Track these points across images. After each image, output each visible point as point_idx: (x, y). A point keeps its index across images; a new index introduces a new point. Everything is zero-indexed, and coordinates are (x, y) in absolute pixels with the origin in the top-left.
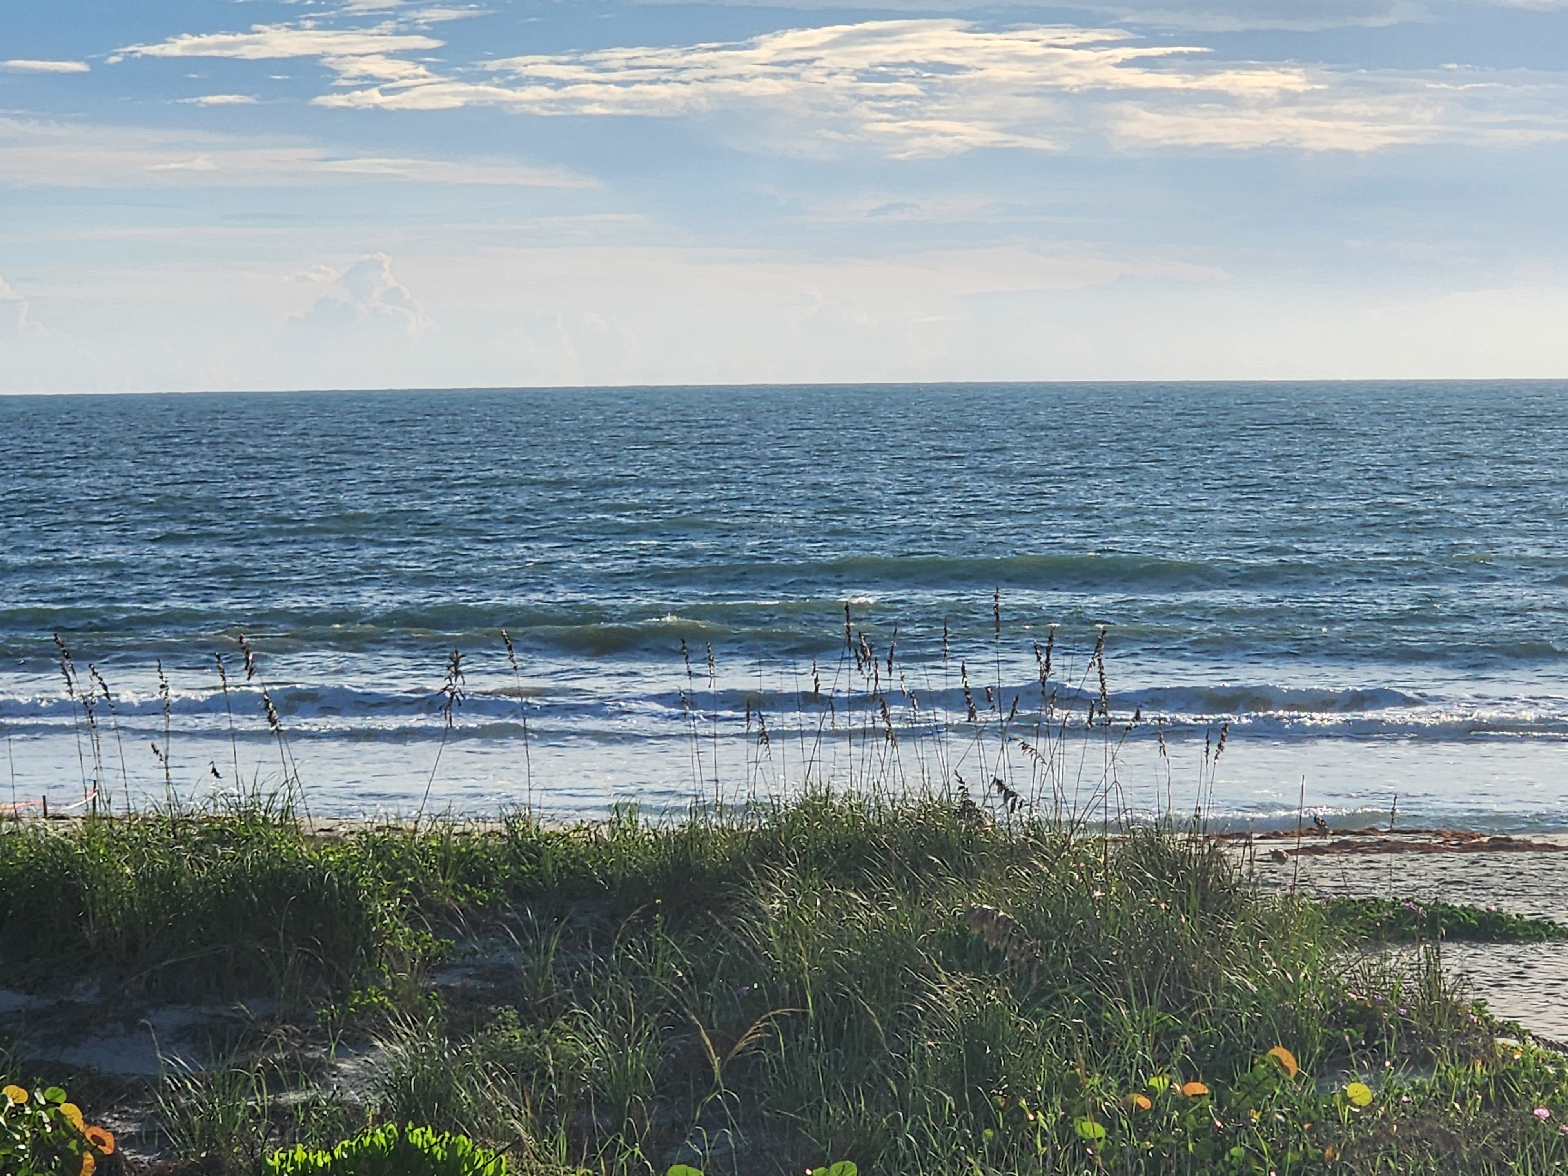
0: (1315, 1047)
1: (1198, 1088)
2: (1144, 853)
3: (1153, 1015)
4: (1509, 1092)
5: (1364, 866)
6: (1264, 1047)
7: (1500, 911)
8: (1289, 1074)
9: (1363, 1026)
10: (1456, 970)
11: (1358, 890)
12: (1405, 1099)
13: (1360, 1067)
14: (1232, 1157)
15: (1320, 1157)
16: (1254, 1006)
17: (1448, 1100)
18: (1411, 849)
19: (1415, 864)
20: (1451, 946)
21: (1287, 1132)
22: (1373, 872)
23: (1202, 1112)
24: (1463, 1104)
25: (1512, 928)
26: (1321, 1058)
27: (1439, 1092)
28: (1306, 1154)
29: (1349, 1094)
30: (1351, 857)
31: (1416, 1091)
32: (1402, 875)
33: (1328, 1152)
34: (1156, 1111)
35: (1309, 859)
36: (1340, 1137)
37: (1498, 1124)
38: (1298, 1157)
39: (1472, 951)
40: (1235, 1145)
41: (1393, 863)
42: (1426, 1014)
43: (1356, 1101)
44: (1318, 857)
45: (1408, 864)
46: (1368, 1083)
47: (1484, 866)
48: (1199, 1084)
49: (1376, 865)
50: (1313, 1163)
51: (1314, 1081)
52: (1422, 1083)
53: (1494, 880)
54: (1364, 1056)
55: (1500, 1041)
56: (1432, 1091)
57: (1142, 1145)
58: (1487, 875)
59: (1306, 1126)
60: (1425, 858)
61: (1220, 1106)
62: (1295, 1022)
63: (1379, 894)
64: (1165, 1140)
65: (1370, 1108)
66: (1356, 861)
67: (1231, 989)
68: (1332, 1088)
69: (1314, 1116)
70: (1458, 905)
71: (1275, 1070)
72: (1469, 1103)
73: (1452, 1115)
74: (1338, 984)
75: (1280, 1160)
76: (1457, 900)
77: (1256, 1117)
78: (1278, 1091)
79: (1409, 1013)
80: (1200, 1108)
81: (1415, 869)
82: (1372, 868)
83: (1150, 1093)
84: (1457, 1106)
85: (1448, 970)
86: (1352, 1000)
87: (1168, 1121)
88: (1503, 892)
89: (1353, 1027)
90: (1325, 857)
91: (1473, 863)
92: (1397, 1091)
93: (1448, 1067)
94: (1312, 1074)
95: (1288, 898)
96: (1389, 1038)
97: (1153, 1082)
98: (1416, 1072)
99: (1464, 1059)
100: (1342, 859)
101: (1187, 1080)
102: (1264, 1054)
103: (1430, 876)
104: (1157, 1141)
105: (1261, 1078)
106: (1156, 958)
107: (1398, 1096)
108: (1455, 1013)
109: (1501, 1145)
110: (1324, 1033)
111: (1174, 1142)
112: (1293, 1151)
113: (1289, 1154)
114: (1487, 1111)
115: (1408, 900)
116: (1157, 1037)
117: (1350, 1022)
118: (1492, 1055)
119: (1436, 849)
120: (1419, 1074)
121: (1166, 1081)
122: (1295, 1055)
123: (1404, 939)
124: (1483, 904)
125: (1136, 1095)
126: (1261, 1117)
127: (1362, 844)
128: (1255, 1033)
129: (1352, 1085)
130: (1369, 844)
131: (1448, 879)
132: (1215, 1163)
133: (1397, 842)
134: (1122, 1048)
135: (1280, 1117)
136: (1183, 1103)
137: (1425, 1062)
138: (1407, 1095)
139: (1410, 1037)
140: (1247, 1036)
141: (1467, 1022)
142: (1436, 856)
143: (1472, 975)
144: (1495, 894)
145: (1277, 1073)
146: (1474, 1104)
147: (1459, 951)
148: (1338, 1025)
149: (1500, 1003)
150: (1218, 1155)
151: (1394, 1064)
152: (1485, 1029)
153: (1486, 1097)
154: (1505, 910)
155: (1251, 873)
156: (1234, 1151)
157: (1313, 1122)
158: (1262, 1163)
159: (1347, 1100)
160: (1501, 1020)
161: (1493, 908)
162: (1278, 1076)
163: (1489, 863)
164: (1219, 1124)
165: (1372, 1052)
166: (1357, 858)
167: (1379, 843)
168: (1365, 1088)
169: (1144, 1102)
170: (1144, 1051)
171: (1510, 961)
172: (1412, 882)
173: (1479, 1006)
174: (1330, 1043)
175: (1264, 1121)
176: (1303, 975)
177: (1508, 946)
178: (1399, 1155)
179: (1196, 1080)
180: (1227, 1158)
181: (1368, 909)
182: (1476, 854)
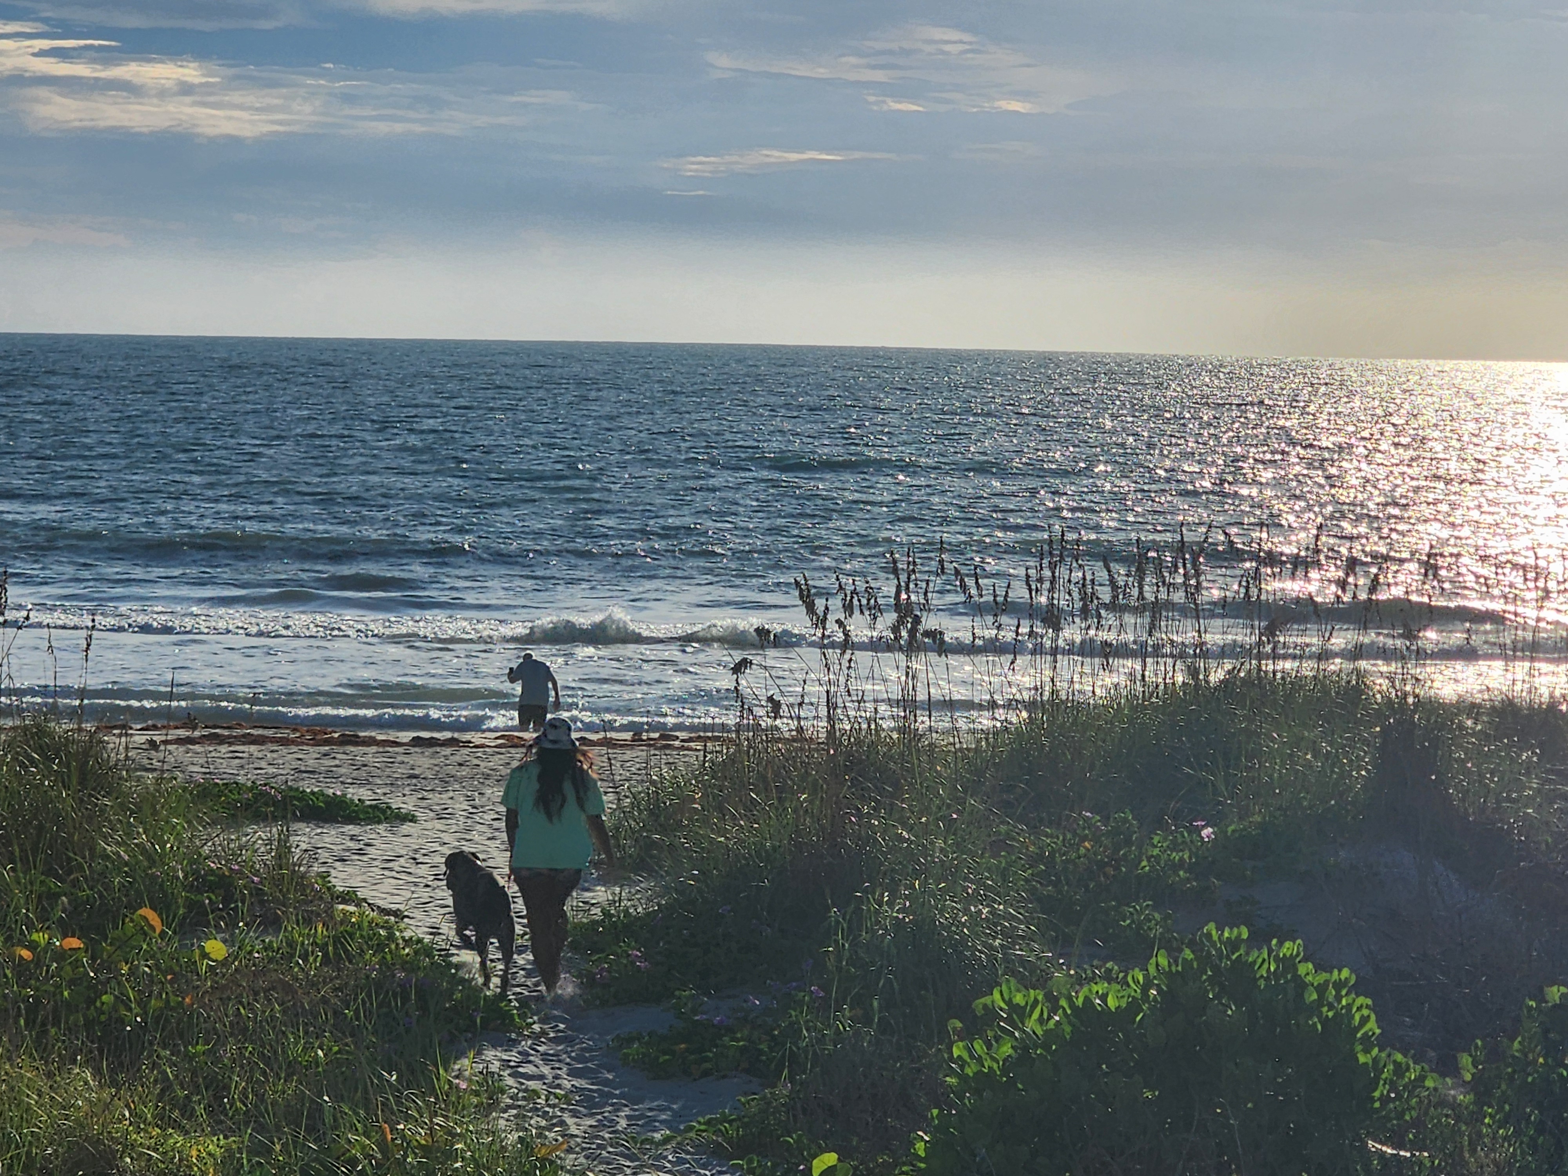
0: (178, 907)
1: (74, 943)
2: (32, 738)
3: (36, 878)
4: (346, 951)
5: (230, 755)
6: (134, 907)
7: (345, 795)
8: (154, 931)
9: (222, 891)
10: (304, 846)
11: (225, 776)
12: (256, 955)
13: (217, 927)
14: (103, 1003)
15: (180, 1004)
16: (126, 872)
17: (292, 956)
18: (272, 742)
19: (275, 755)
20: (302, 825)
21: (152, 982)
22: (237, 761)
23: (77, 963)
24: (306, 961)
25: (354, 811)
26: (184, 918)
27: (285, 949)
28: (168, 1001)
29: (207, 950)
30: (219, 748)
31: (266, 949)
32: (263, 764)
33: (187, 1000)
34: (38, 962)
35: (182, 749)
36: (198, 987)
37: (336, 978)
38: (160, 1004)
39: (319, 831)
40: (106, 993)
41: (256, 753)
42: (277, 882)
43: (212, 956)
44: (191, 747)
45: (269, 755)
46: (224, 941)
47: (334, 758)
48: (75, 939)
49: (240, 755)
50: (172, 1009)
51: (177, 938)
52: (271, 942)
53: (343, 771)
54: (222, 918)
55: (341, 907)
56: (279, 949)
57: (24, 992)
58: (336, 766)
59: (169, 977)
60: (284, 750)
61: (93, 958)
62: (161, 886)
63: (241, 779)
64: (44, 988)
65: (225, 963)
66: (224, 751)
67: (106, 857)
68: (193, 945)
69: (177, 969)
70: (308, 790)
71: (142, 928)
72: (311, 959)
73: (296, 970)
74: (200, 855)
75: (145, 1006)
76: (309, 786)
77: (125, 970)
78: (145, 947)
79: (261, 882)
80: (77, 960)
81: (274, 759)
82: (237, 757)
83: (32, 946)
84: (301, 962)
85: (298, 846)
86: (212, 870)
87: (47, 971)
88: (349, 781)
89: (213, 892)
90: (197, 748)
91: (325, 755)
92: (249, 948)
93: (293, 928)
94: (174, 932)
95: (159, 781)
96: (243, 903)
97: (35, 936)
98: (265, 932)
99: (308, 921)
100: (211, 749)
101: (65, 936)
102: (133, 914)
103: (287, 765)
104: (37, 989)
105: (130, 934)
106: (40, 828)
107: (250, 953)
108: (300, 882)
109: (337, 996)
110: (187, 897)
111: (52, 989)
112: (156, 999)
113: (153, 1002)
114: (326, 965)
115: (265, 785)
116: (40, 897)
117: (210, 888)
118: (332, 917)
119: (293, 742)
120: (269, 934)
121: (46, 936)
122: (160, 915)
123: (259, 818)
124: (332, 791)
125: (19, 948)
126: (130, 969)
127: (229, 737)
128: (126, 896)
129: (209, 942)
130: (235, 737)
131: (303, 768)
132: (88, 1008)
133: (259, 736)
134: (8, 906)
135: (146, 969)
136: (61, 955)
137: (272, 923)
138: (258, 952)
139: (262, 903)
140: (119, 898)
141: (312, 890)
142: (294, 749)
143: (319, 851)
144: (342, 783)
145: (144, 931)
146: (315, 960)
147: (308, 830)
148: (199, 891)
149: (342, 875)
150: (91, 1002)
151: (246, 925)
152: (329, 899)
153: (326, 955)
154: (349, 796)
155: (127, 758)
156: (104, 998)
157: (174, 974)
158: (130, 1009)
159: (205, 955)
160: (341, 889)
161: (339, 793)
162: (145, 934)
163: (338, 756)
164: (92, 974)
165: (228, 914)
166: (224, 749)
167: (244, 736)
168: (221, 945)
169: (26, 954)
170: (28, 910)
171: (351, 839)
172: (272, 770)
173: (324, 877)
174: (191, 905)
175: (132, 971)
176: (169, 845)
177: (351, 827)
178: (249, 1004)
179: (73, 936)
180: (98, 1004)
181: (230, 791)
182: (327, 748)
